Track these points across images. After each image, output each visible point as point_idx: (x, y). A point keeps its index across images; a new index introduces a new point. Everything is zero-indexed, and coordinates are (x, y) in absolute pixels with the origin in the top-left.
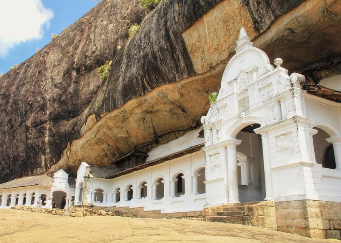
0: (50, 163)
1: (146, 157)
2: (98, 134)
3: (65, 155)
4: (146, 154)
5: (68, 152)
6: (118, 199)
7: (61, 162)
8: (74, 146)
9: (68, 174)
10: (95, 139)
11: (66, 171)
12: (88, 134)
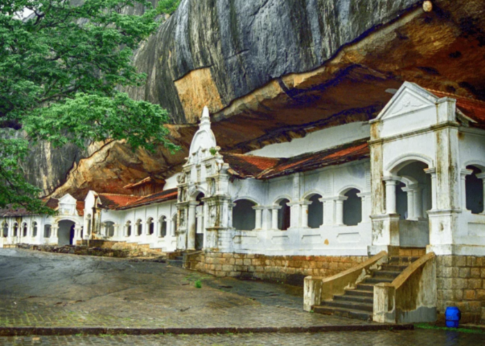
0: (53, 185)
1: (163, 184)
2: (108, 157)
3: (71, 175)
4: (164, 180)
5: (75, 174)
6: (129, 233)
7: (67, 185)
8: (82, 166)
9: (76, 198)
10: (105, 162)
11: (74, 195)
12: (97, 155)
